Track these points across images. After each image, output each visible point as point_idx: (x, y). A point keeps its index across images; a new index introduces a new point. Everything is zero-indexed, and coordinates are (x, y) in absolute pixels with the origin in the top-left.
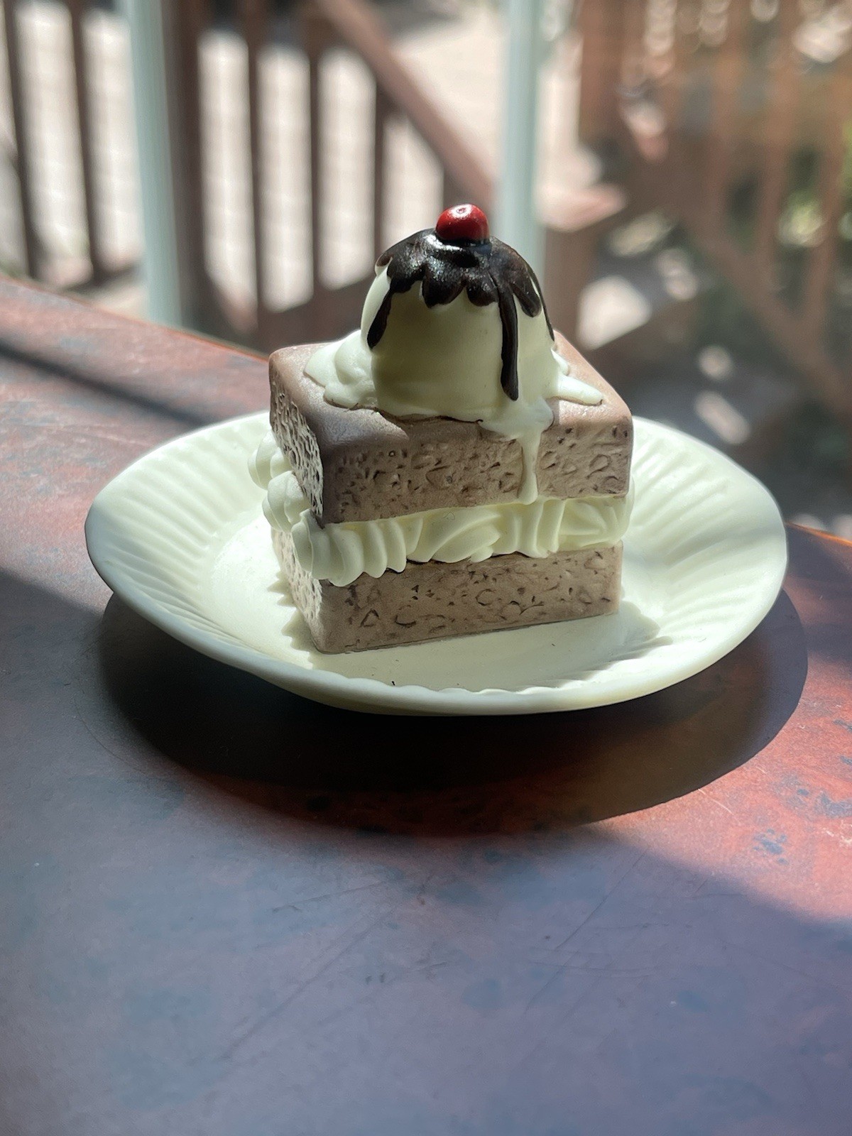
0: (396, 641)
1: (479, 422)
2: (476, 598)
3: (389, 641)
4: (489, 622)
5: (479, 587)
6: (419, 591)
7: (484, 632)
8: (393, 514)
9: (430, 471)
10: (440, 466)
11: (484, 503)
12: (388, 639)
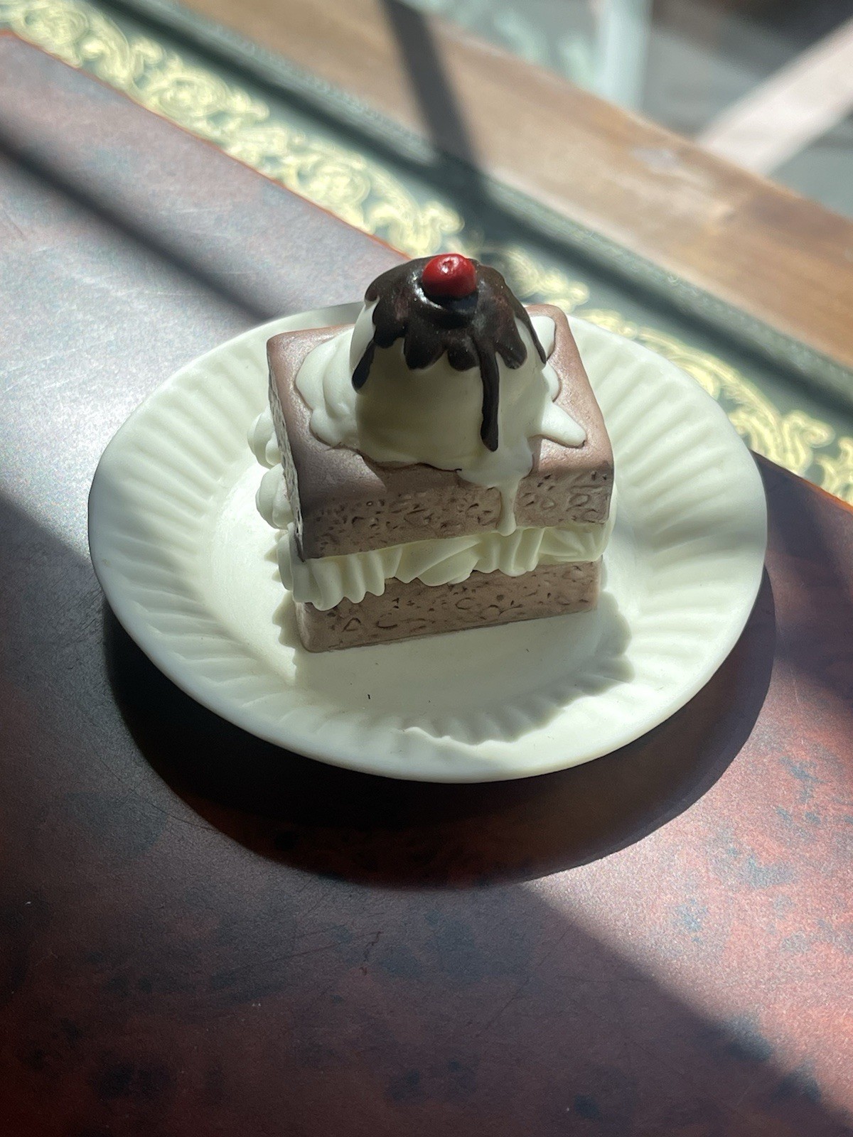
0: (378, 640)
1: (458, 471)
2: (456, 605)
3: (371, 640)
4: (468, 622)
5: (459, 597)
6: (400, 602)
7: (464, 629)
8: (372, 548)
9: (408, 514)
10: (417, 509)
11: (462, 535)
12: (370, 639)
